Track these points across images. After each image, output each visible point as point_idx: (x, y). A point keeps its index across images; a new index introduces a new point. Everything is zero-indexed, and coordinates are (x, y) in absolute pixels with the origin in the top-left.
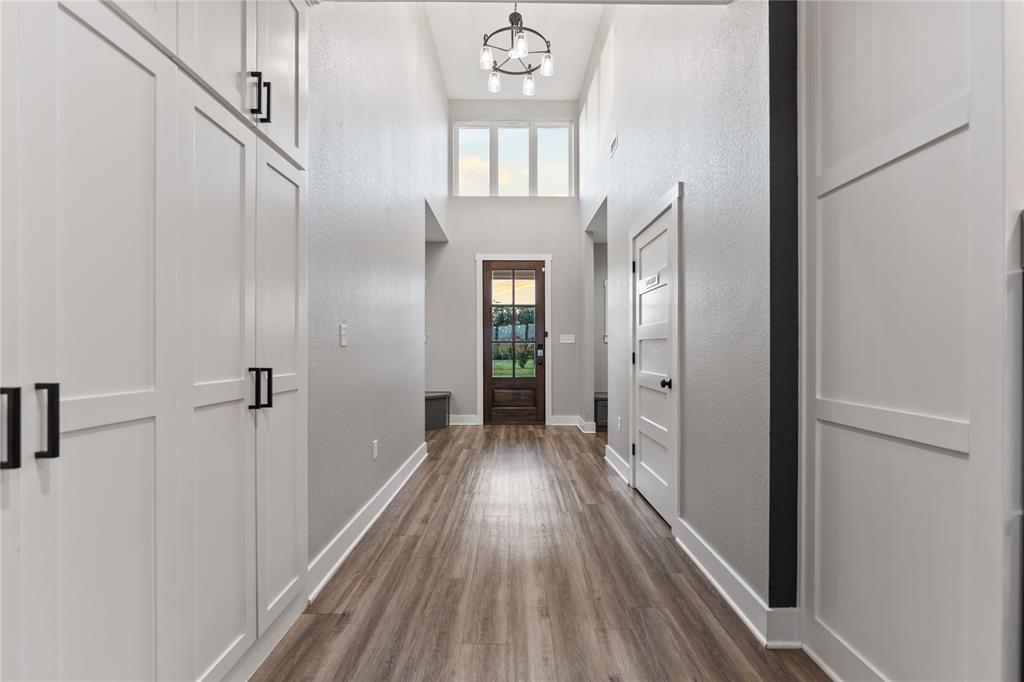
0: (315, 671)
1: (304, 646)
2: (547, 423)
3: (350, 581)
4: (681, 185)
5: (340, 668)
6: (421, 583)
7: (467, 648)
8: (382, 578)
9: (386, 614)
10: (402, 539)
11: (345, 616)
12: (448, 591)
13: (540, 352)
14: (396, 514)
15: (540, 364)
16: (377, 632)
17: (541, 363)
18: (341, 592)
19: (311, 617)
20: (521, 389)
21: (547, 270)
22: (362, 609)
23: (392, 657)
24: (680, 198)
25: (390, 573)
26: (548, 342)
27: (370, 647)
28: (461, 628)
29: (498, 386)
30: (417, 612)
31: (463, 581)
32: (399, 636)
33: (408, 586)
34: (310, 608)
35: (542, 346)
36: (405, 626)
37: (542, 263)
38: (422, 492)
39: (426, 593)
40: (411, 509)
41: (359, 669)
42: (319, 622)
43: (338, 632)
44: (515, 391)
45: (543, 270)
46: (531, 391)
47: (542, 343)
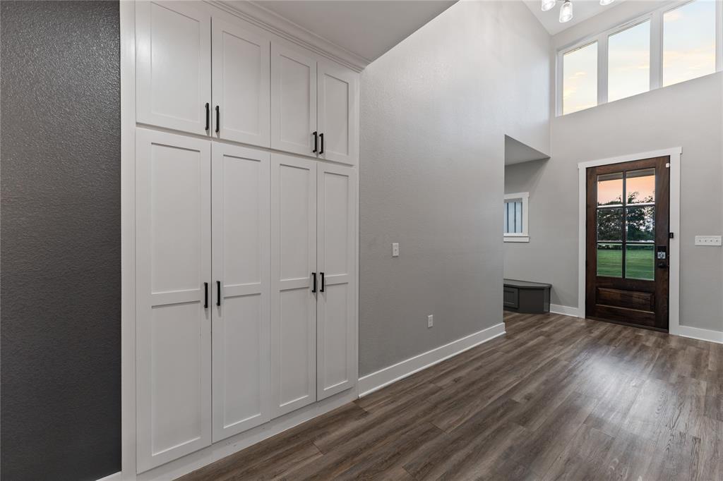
0: (333, 432)
1: (340, 417)
2: (671, 332)
3: (384, 396)
5: (342, 437)
6: (417, 417)
7: (402, 472)
8: (400, 404)
9: (383, 424)
10: (432, 386)
11: (367, 413)
12: (427, 431)
13: (663, 254)
14: (443, 368)
15: (661, 267)
16: (372, 430)
17: (663, 267)
18: (375, 400)
19: (354, 405)
20: (632, 290)
21: (674, 167)
22: (377, 414)
23: (365, 448)
25: (406, 403)
26: (674, 245)
27: (361, 436)
28: (410, 459)
29: (603, 284)
30: (398, 433)
31: (441, 432)
32: (378, 440)
33: (407, 416)
34: (358, 401)
35: (665, 248)
36: (386, 436)
38: (474, 360)
39: (413, 426)
40: (455, 369)
41: (348, 443)
42: (356, 409)
43: (356, 419)
44: (625, 292)
45: (667, 165)
46: (648, 295)
47: (666, 245)
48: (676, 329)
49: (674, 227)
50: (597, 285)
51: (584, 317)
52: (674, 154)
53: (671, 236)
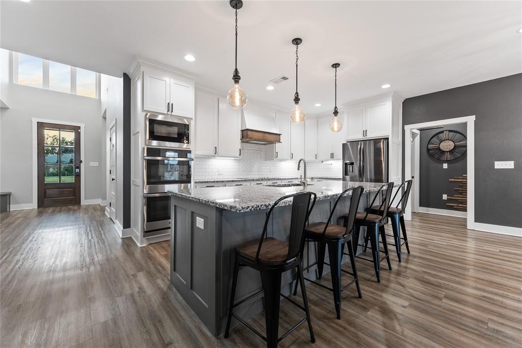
2: (82, 204)
4: (116, 119)
13: (77, 170)
17: (78, 176)
20: (65, 188)
21: (82, 131)
24: (116, 123)
26: (82, 165)
29: (49, 187)
35: (79, 167)
37: (79, 128)
44: (61, 190)
45: (79, 131)
46: (72, 189)
47: (79, 166)
48: (84, 202)
49: (82, 158)
50: (45, 188)
51: (37, 207)
52: (82, 126)
53: (81, 162)
